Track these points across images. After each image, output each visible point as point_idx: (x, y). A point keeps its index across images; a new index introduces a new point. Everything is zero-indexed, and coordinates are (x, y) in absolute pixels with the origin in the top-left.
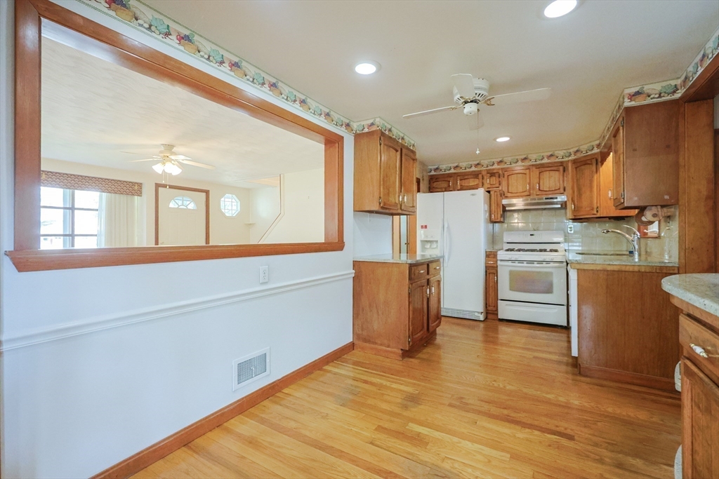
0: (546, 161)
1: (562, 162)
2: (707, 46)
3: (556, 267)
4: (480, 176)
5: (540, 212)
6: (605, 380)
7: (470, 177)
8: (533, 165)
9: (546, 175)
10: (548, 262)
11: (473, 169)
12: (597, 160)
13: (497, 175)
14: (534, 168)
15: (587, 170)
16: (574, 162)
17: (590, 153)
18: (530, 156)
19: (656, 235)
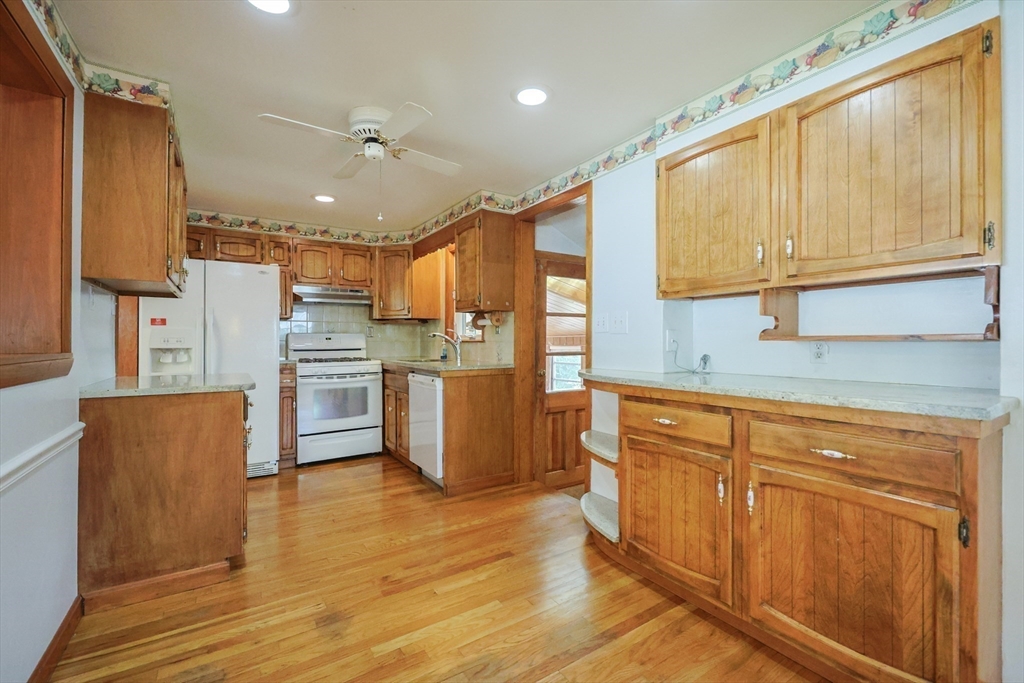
0: (350, 241)
1: (369, 247)
2: (553, 181)
3: (371, 380)
4: (258, 243)
5: (336, 308)
6: (469, 492)
7: (239, 241)
8: (335, 243)
9: (350, 260)
10: (363, 374)
11: (245, 228)
12: (409, 253)
13: (286, 247)
14: (337, 248)
15: (398, 262)
16: (383, 249)
17: (401, 243)
18: (331, 230)
19: (480, 339)
